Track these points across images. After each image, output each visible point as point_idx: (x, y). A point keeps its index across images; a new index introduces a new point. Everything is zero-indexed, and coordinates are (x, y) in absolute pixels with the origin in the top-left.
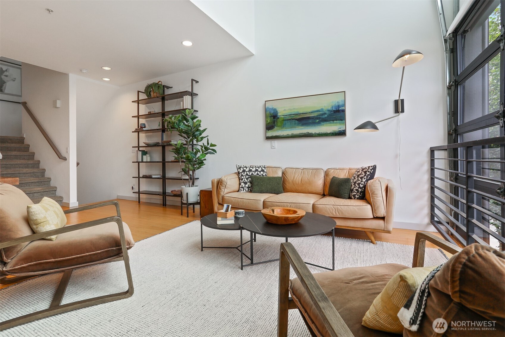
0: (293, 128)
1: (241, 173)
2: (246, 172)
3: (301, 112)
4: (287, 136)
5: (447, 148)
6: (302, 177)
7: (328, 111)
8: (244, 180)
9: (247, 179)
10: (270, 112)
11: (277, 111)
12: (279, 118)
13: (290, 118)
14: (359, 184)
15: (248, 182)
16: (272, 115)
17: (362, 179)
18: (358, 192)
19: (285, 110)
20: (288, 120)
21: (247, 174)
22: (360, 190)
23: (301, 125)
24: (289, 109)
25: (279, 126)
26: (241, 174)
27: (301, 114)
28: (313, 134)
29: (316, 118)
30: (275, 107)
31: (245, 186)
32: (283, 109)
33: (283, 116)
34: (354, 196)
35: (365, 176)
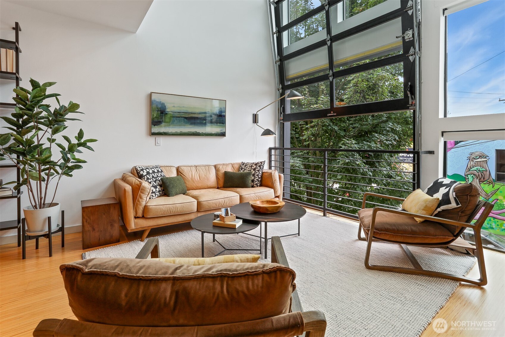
0: (182, 126)
1: (146, 175)
2: (151, 174)
3: (190, 111)
4: (176, 133)
5: (282, 150)
6: (199, 174)
7: (214, 114)
8: (153, 184)
9: (155, 182)
10: (157, 106)
11: (165, 106)
12: (167, 113)
13: (179, 116)
14: (258, 175)
15: (157, 185)
16: (159, 110)
17: (259, 172)
18: (258, 181)
19: (174, 106)
20: (177, 117)
21: (153, 177)
22: (259, 180)
23: (190, 124)
24: (178, 106)
25: (167, 122)
26: (145, 177)
27: (190, 113)
28: (200, 133)
29: (203, 119)
30: (163, 101)
31: (156, 190)
32: (173, 105)
33: (172, 113)
34: (256, 184)
35: (260, 169)
